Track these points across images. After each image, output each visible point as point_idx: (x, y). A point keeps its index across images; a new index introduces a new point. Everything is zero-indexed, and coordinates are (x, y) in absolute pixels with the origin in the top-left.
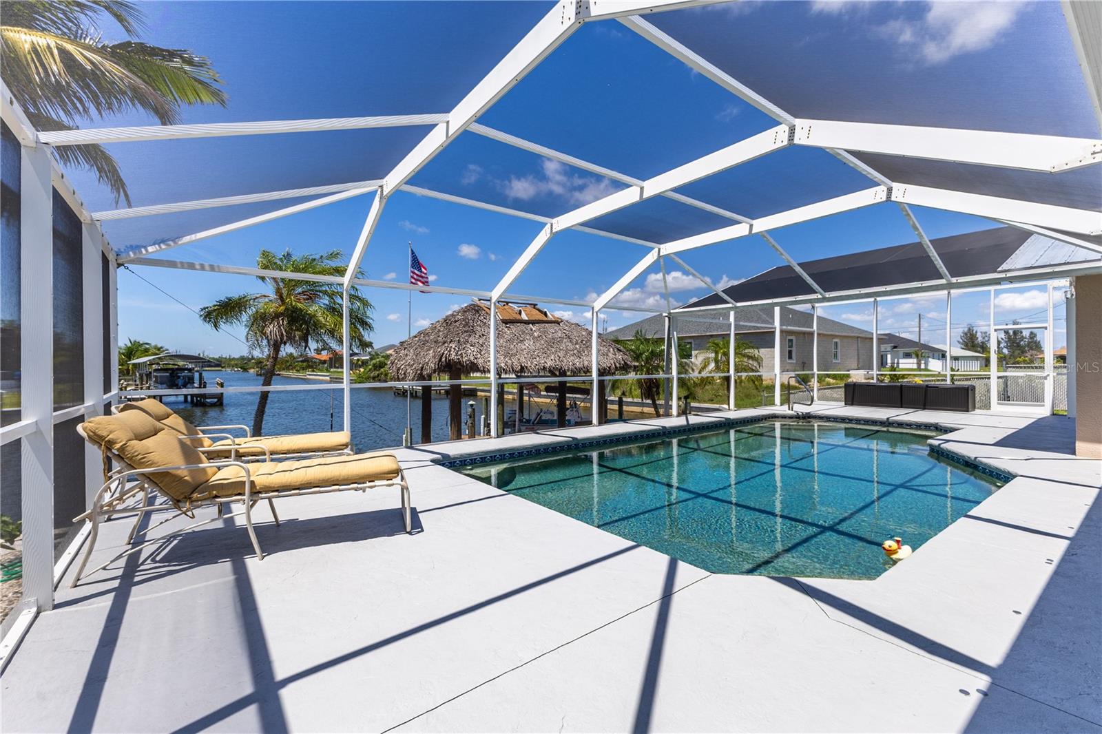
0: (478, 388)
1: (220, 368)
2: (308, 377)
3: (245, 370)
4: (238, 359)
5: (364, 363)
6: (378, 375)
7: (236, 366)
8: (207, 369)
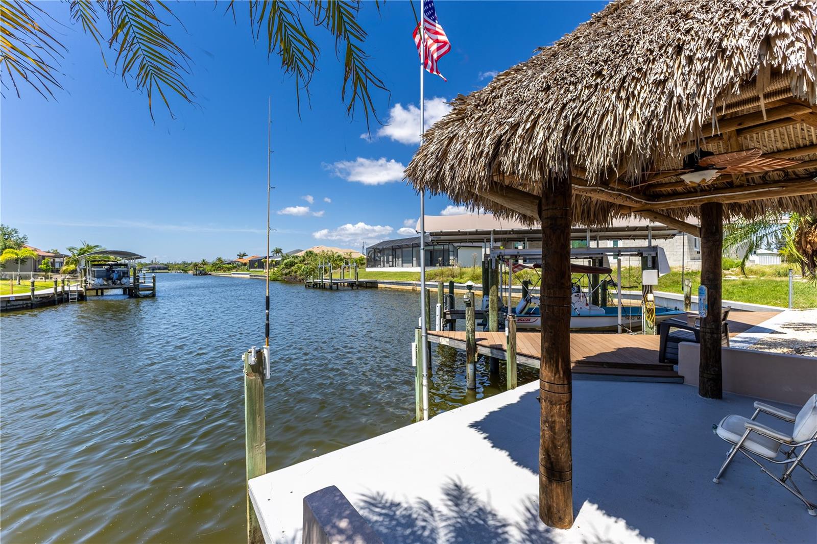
0: (378, 281)
1: (167, 271)
2: (233, 275)
3: (185, 271)
4: (181, 264)
5: (278, 263)
6: (289, 272)
7: (179, 269)
8: (157, 271)
